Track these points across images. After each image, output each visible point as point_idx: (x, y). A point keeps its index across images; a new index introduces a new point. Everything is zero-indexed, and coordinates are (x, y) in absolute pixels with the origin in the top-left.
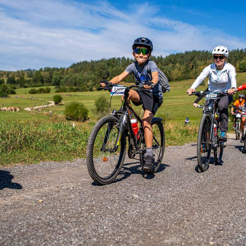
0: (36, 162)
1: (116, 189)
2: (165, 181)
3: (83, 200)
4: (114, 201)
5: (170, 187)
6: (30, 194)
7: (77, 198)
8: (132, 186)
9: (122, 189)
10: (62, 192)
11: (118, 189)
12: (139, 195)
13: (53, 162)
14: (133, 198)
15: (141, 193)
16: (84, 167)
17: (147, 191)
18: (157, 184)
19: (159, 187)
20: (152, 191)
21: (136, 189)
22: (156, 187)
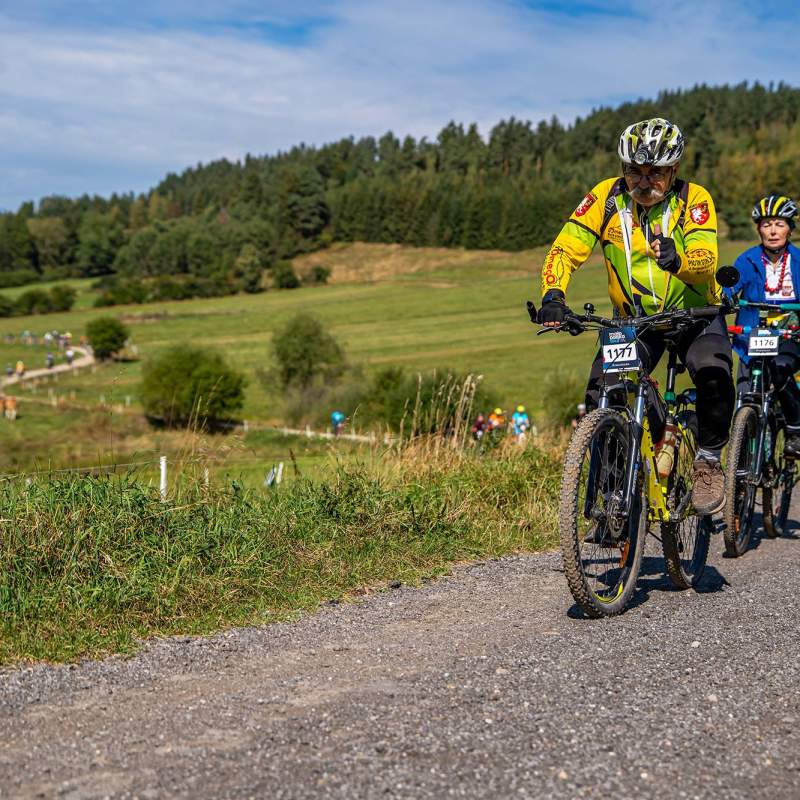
2: (541, 730)
5: (558, 762)
8: (386, 765)
9: (338, 785)
11: (322, 790)
13: (42, 665)
16: (184, 678)
17: (451, 791)
18: (504, 749)
19: (511, 767)
20: (477, 787)
21: (402, 782)
22: (495, 764)
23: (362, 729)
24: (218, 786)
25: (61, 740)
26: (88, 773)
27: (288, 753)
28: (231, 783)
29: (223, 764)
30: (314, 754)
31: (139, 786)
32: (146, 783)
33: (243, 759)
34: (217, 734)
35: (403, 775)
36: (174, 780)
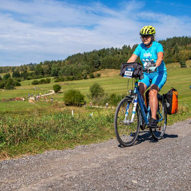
0: (41, 152)
1: (116, 175)
2: (160, 164)
3: (86, 189)
4: (115, 188)
5: (166, 170)
6: (37, 186)
7: (80, 187)
8: (130, 171)
9: (121, 174)
10: (66, 182)
11: (117, 175)
12: (138, 180)
13: (56, 150)
14: (132, 184)
15: (139, 178)
16: (85, 153)
17: (145, 176)
18: (153, 167)
19: (156, 171)
20: (150, 175)
21: (134, 174)
22: (152, 171)
23: (123, 163)
24: (96, 174)
25: (63, 165)
26: (69, 171)
27: (109, 168)
28: (99, 174)
29: (96, 170)
30: (114, 168)
31: (80, 174)
32: (81, 174)
33: (100, 169)
34: (94, 164)
35: (134, 173)
36: (87, 173)
